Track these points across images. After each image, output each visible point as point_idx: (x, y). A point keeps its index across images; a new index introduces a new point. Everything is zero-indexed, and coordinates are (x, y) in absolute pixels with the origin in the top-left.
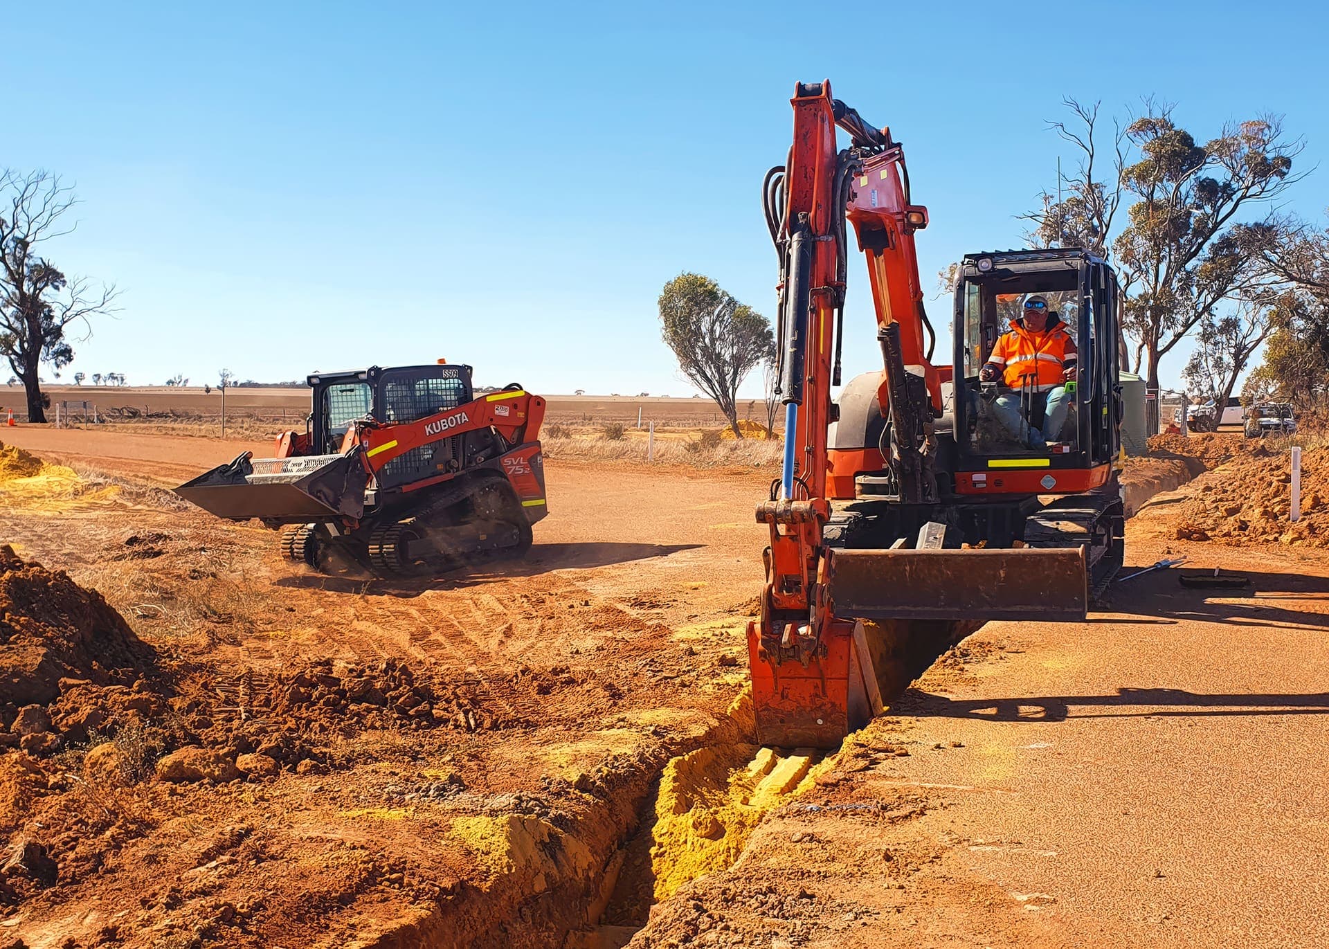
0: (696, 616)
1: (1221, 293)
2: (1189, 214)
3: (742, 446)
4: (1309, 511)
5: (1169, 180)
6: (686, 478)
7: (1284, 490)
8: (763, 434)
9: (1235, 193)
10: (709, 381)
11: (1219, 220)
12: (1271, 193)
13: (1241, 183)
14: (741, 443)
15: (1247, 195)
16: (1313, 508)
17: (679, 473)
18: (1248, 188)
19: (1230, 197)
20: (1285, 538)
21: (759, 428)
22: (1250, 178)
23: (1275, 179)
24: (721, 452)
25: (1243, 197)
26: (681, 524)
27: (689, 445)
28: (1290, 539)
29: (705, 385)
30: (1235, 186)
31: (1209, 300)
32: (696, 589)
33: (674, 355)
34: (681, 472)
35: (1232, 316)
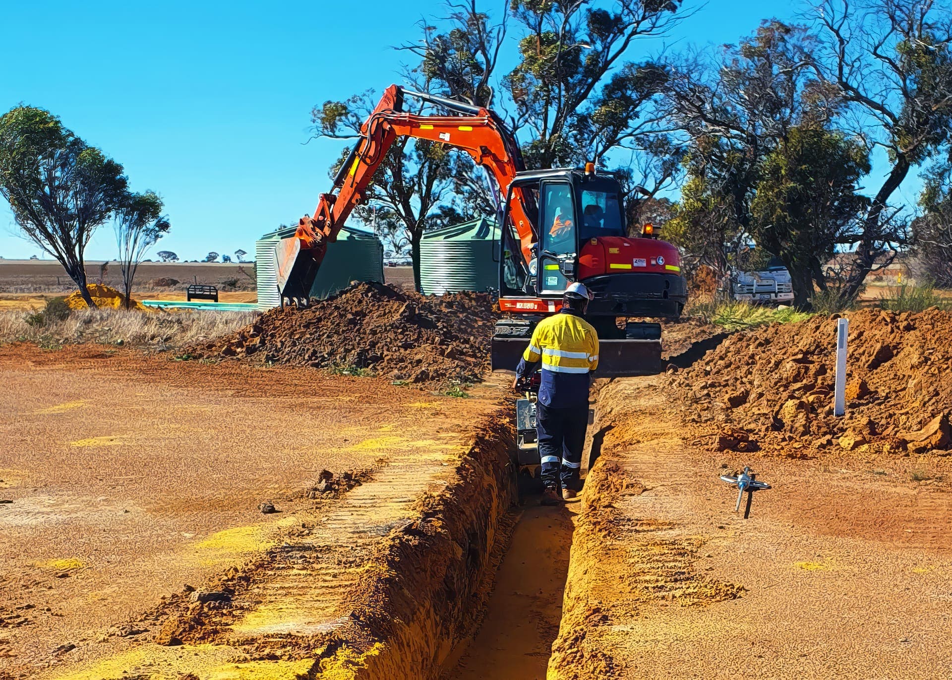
0: (73, 647)
1: (612, 141)
2: (578, 50)
3: (98, 317)
4: (857, 402)
5: (557, 11)
6: (30, 364)
7: (806, 372)
8: (117, 302)
9: (626, 27)
10: (49, 237)
11: (609, 58)
12: (662, 29)
13: (631, 16)
14: (97, 314)
15: (638, 30)
16: (860, 397)
17: (20, 356)
18: (638, 23)
19: (621, 32)
20: (846, 441)
21: (112, 295)
22: (641, 12)
23: (667, 13)
24: (73, 326)
25: (634, 33)
26: (29, 438)
27: (32, 318)
28: (852, 442)
29: (46, 243)
30: (625, 19)
31: (600, 148)
32: (65, 576)
33: (7, 205)
34: (24, 354)
35: (625, 165)
